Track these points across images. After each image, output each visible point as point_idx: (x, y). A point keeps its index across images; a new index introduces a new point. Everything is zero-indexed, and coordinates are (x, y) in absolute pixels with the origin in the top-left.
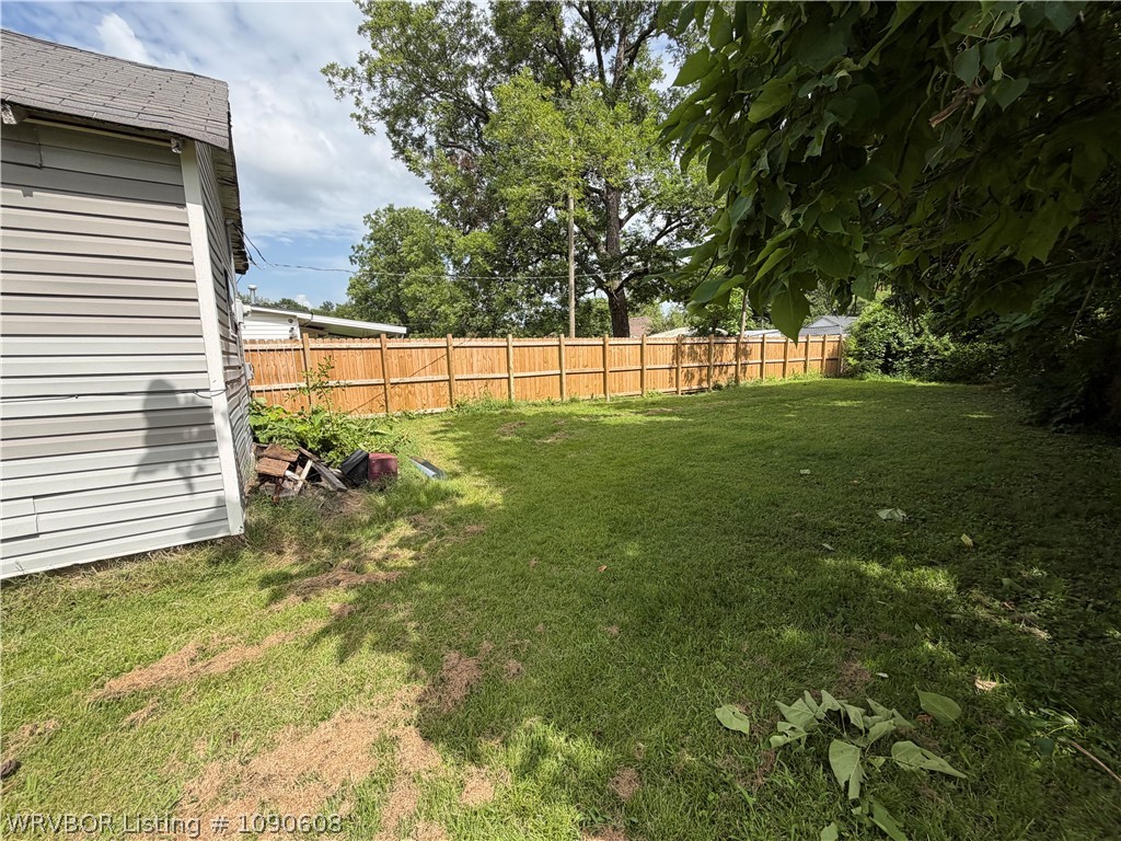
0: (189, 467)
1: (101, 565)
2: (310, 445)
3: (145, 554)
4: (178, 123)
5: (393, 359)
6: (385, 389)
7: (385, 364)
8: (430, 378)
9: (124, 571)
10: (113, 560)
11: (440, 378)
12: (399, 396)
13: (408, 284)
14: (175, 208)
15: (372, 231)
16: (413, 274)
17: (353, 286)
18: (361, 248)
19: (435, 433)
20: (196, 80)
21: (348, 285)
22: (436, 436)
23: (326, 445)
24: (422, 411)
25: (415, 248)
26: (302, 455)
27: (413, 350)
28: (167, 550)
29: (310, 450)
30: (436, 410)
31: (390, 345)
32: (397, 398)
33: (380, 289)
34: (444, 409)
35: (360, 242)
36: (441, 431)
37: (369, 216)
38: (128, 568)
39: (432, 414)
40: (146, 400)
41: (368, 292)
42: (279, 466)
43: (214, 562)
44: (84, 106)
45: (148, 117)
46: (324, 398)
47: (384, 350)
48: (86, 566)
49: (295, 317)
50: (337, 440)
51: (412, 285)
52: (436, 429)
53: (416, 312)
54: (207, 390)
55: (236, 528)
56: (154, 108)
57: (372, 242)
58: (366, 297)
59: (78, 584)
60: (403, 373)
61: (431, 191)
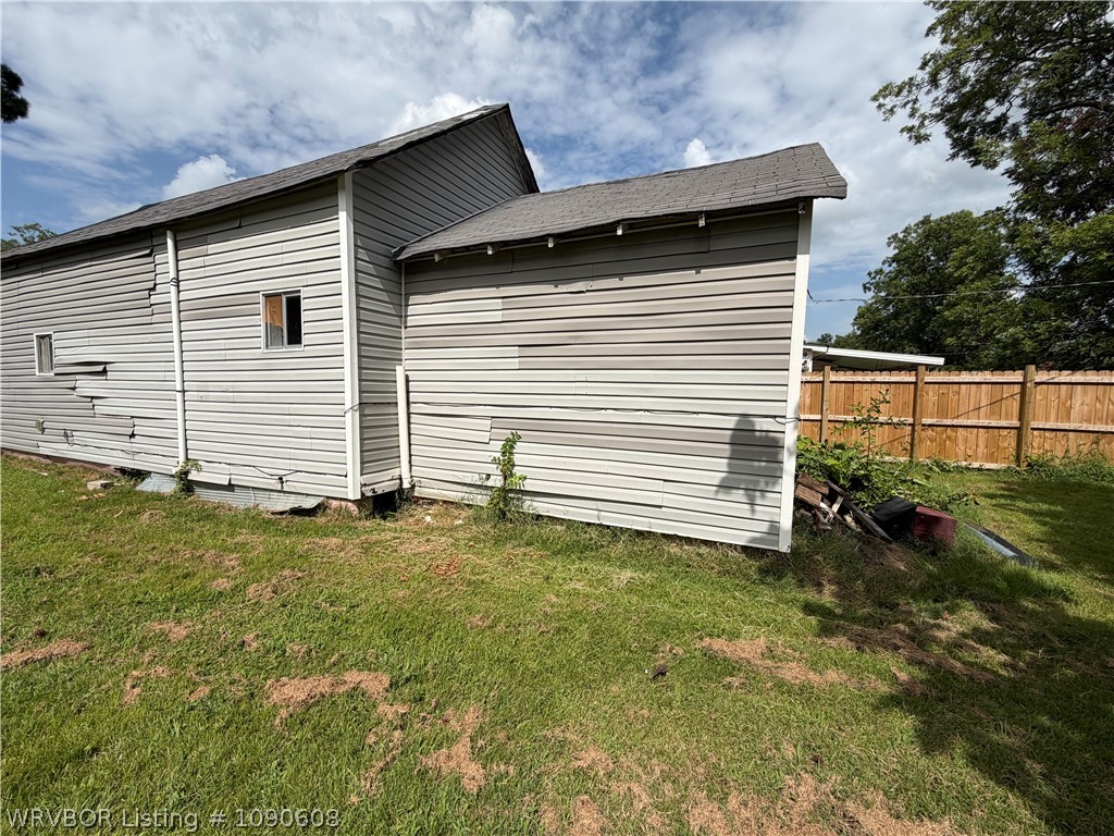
0: (758, 482)
1: (689, 541)
2: (842, 482)
3: (715, 543)
4: (805, 188)
5: (930, 397)
6: (913, 431)
7: (919, 402)
8: (986, 423)
9: (701, 551)
10: (696, 540)
11: (1003, 423)
12: (931, 441)
13: (951, 306)
14: (787, 262)
15: (897, 251)
16: (964, 291)
17: (861, 315)
18: (880, 272)
19: (992, 496)
20: (797, 151)
21: (855, 314)
22: (994, 502)
23: (857, 483)
24: (964, 464)
25: (970, 259)
26: (831, 489)
27: (963, 386)
28: (731, 545)
29: (841, 487)
30: (988, 466)
31: (928, 379)
32: (929, 443)
33: (896, 315)
34: (1004, 466)
35: (879, 266)
36: (1002, 496)
37: (895, 237)
38: (704, 550)
39: (979, 470)
40: (739, 421)
41: (880, 320)
42: (813, 496)
43: (764, 572)
44: (743, 199)
45: (784, 191)
46: (867, 435)
47: (920, 384)
48: (681, 538)
49: (810, 350)
50: (869, 481)
51: (958, 305)
52: (991, 491)
53: (959, 338)
54: (784, 417)
55: (784, 546)
56: (783, 183)
57: (894, 265)
58: (877, 326)
59: (674, 549)
60: (942, 413)
61: (1010, 181)
